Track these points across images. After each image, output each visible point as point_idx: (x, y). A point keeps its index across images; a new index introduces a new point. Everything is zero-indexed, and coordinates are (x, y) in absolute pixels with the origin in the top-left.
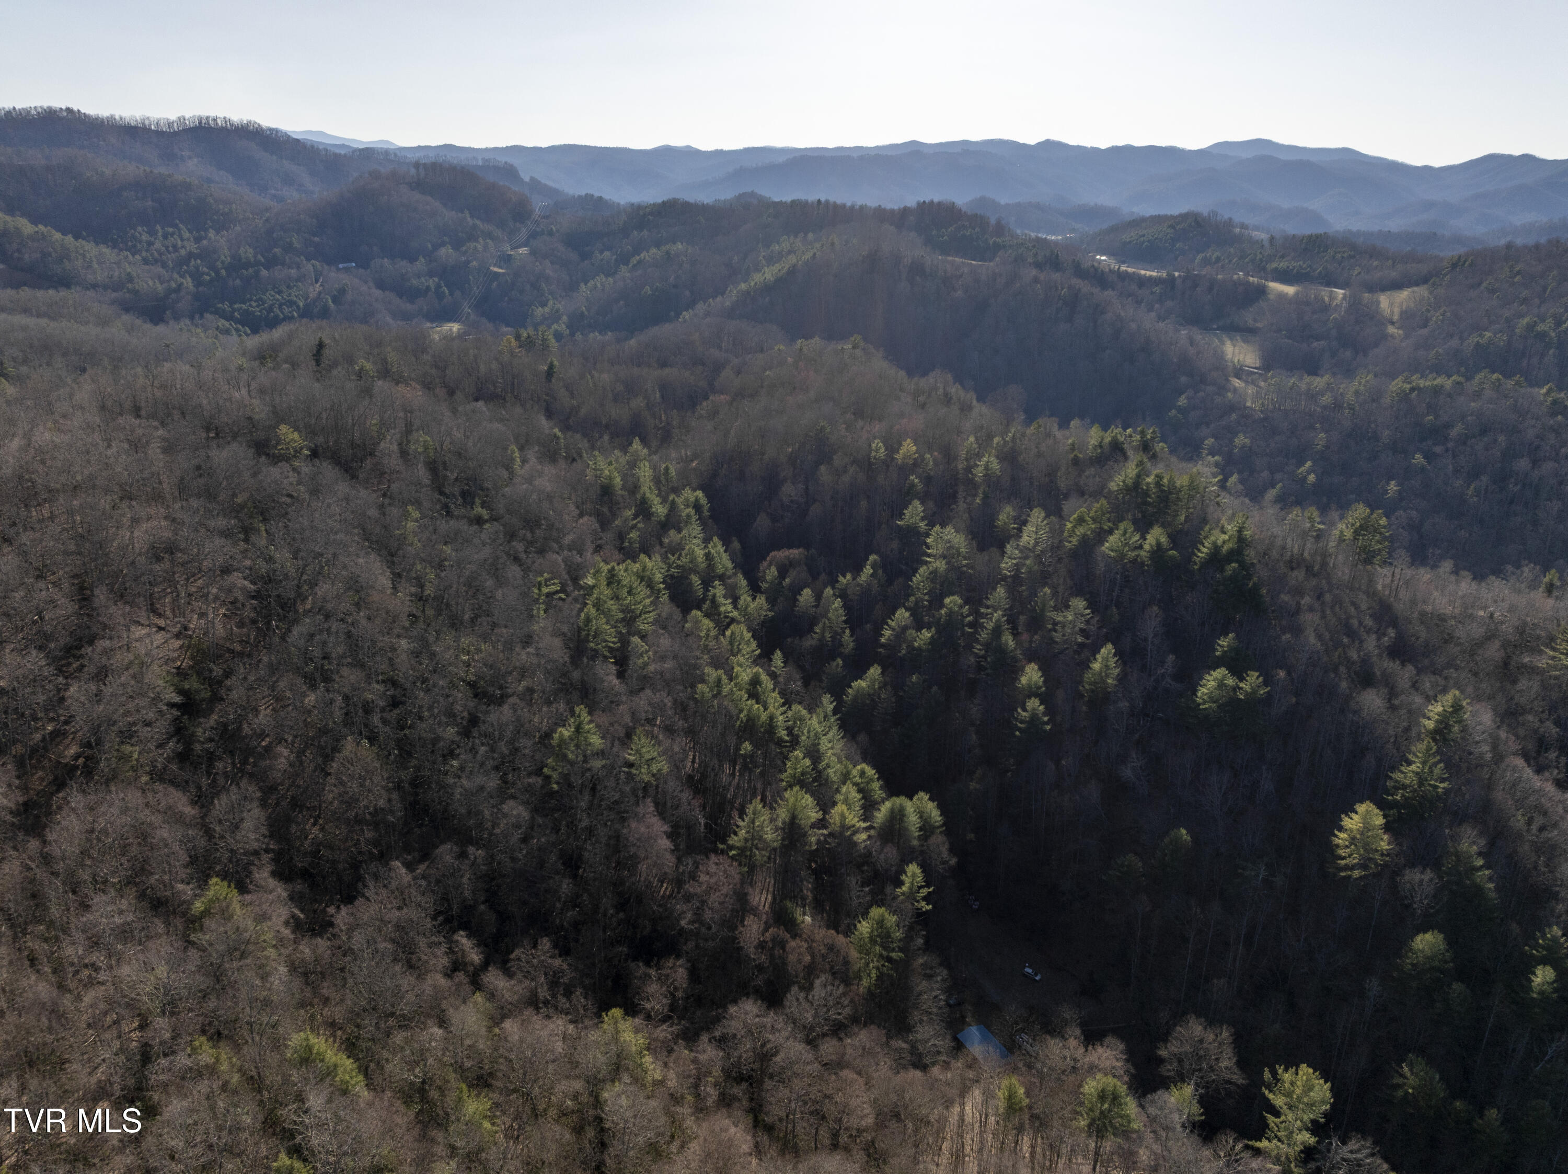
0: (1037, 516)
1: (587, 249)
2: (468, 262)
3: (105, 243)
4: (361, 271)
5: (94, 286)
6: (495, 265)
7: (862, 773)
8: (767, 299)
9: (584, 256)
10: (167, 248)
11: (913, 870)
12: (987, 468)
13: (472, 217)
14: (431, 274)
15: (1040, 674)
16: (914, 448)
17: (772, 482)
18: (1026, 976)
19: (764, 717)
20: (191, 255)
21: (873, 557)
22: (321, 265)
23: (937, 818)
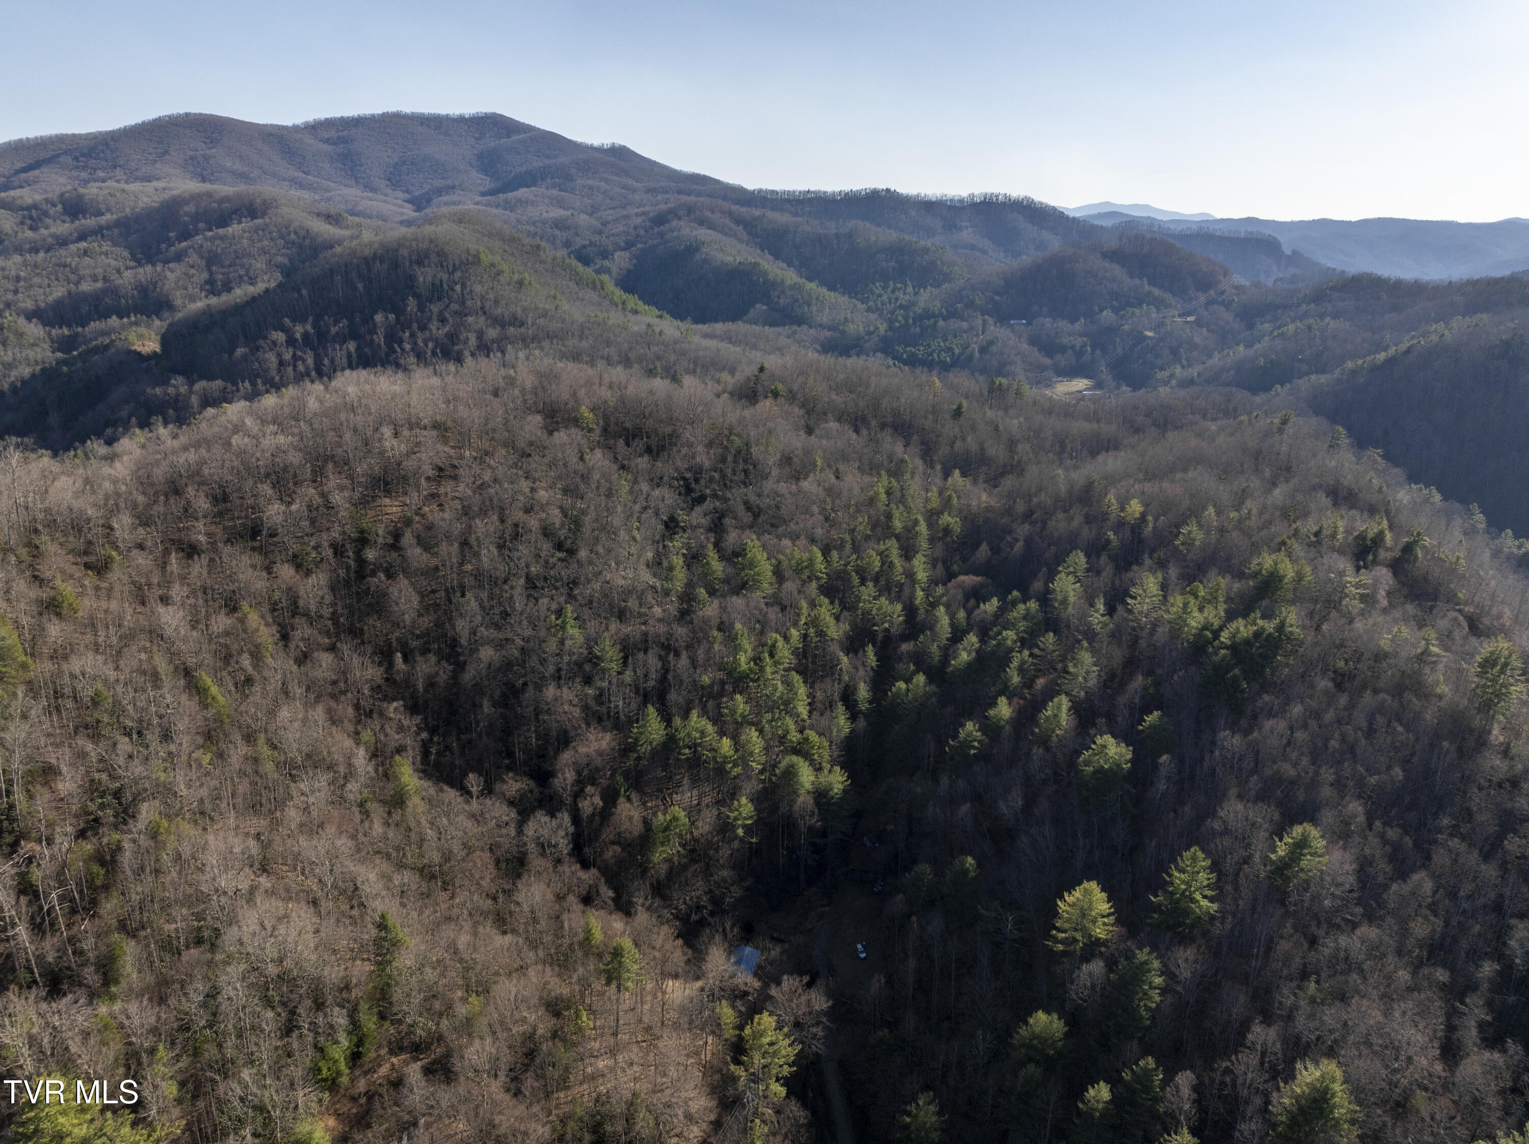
0: (1152, 580)
1: (1256, 319)
2: (1120, 326)
3: (849, 294)
4: (1023, 327)
10: (890, 299)
13: (1151, 283)
14: (1083, 335)
16: (1141, 509)
20: (901, 306)
22: (990, 320)
23: (837, 791)
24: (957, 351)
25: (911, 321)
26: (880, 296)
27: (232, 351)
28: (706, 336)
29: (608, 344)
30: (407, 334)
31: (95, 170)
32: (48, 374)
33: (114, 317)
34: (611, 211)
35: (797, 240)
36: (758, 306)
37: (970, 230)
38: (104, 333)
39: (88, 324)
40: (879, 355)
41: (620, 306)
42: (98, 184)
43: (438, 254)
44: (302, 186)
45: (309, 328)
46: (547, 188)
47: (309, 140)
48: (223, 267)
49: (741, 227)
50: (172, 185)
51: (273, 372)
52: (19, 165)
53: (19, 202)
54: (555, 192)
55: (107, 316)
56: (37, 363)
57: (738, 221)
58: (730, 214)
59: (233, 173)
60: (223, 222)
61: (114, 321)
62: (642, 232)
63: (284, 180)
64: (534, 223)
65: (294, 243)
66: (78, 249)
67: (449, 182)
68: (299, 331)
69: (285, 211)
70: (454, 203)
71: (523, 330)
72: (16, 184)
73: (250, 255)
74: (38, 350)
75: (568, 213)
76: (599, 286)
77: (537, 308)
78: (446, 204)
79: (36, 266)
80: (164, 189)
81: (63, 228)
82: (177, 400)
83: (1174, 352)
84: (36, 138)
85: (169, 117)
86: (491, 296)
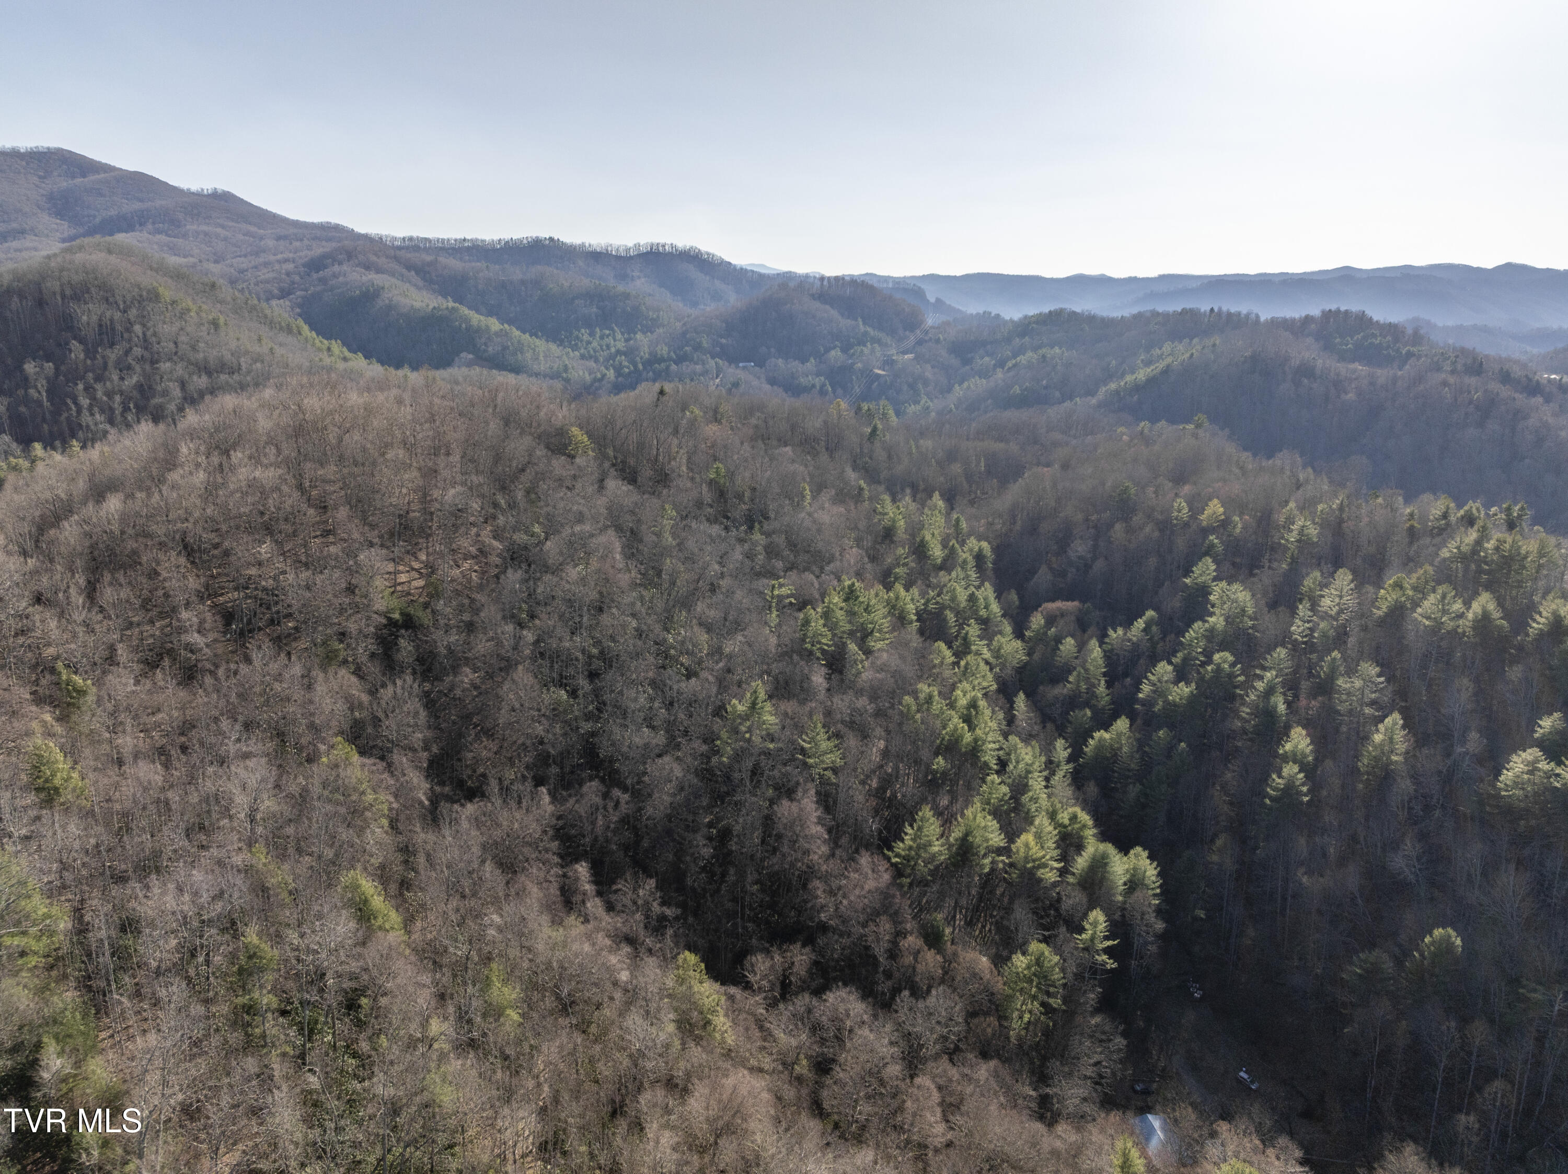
0: (1344, 578)
1: (969, 356)
2: (853, 364)
3: (554, 341)
4: (757, 369)
5: (537, 375)
6: (880, 368)
7: (1074, 818)
8: (1136, 398)
9: (967, 362)
10: (601, 346)
11: (1098, 917)
12: (1301, 532)
13: (864, 324)
14: (818, 374)
15: (1308, 740)
16: (1222, 510)
17: (1064, 540)
18: (1240, 1081)
19: (968, 737)
20: (618, 352)
21: (1150, 613)
22: (723, 363)
23: (1154, 878)
25: (640, 367)
26: (589, 343)
34: (242, 259)
35: (480, 287)
36: (464, 355)
37: (643, 280)
41: (327, 351)
43: (100, 288)
46: (150, 233)
49: (413, 273)
54: (162, 238)
57: (409, 267)
62: (297, 278)
67: (14, 225)
71: (237, 376)
75: (191, 260)
76: (296, 330)
77: (247, 352)
83: (912, 386)
86: (183, 338)
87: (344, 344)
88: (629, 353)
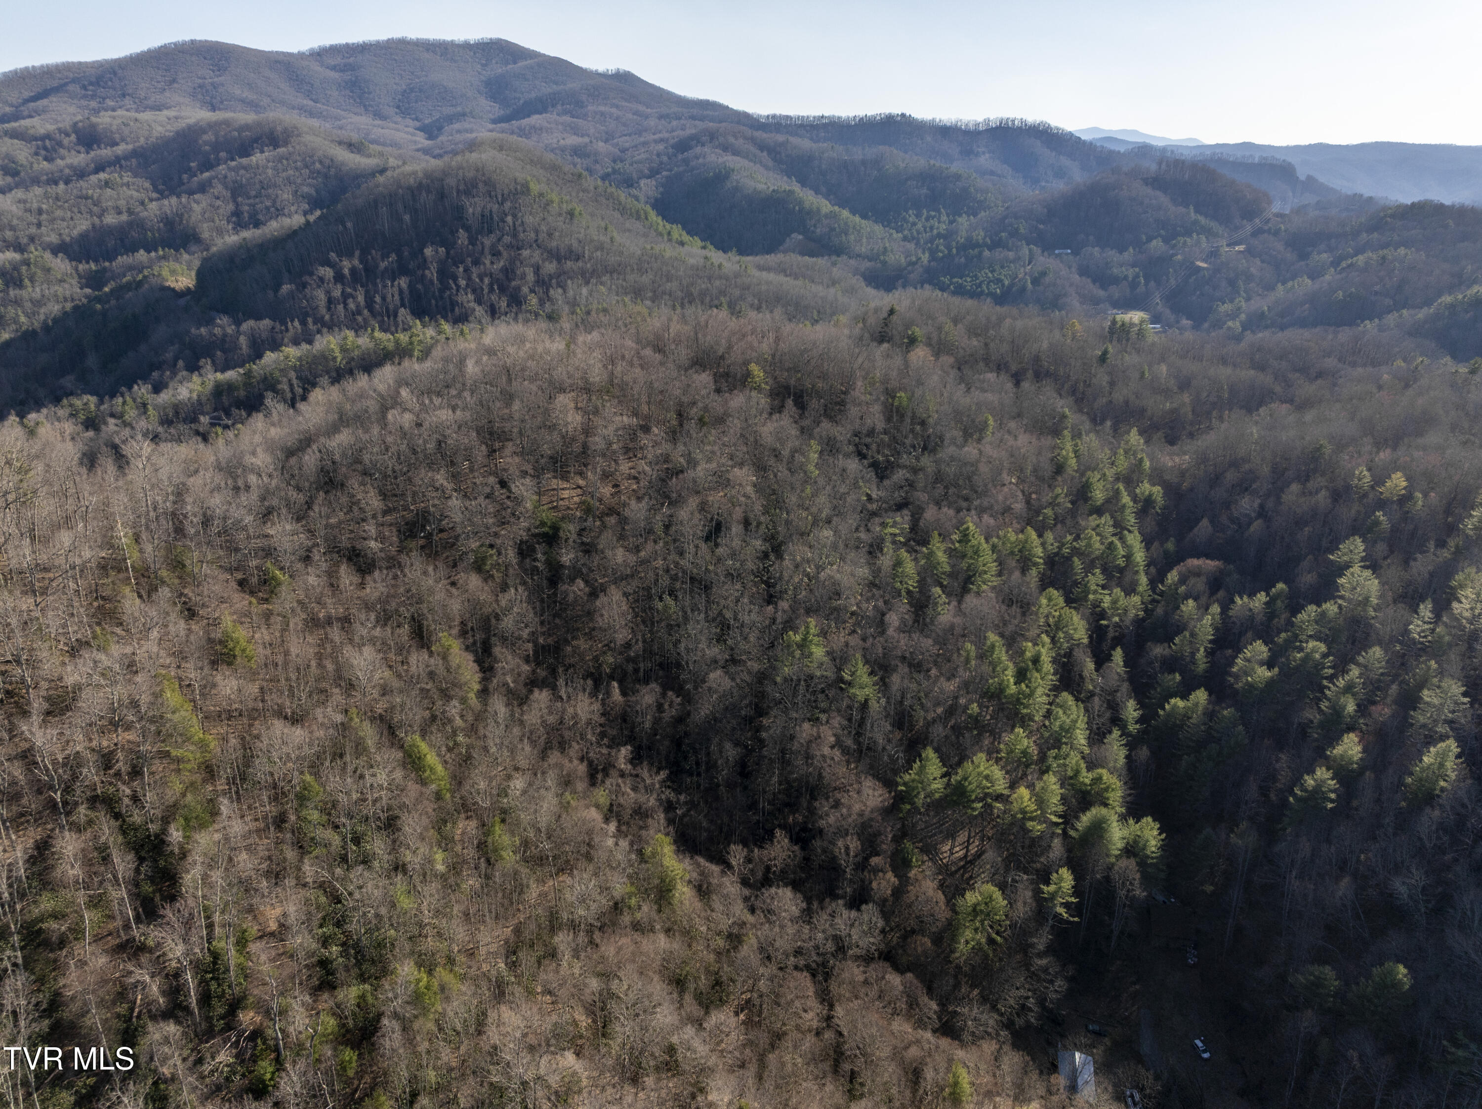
1: (1308, 250)
2: (1173, 255)
3: (881, 222)
4: (1071, 257)
5: (859, 256)
6: (1204, 261)
10: (925, 228)
11: (1067, 875)
13: (1196, 211)
14: (1134, 265)
16: (1404, 484)
20: (939, 235)
21: (1281, 586)
22: (1037, 250)
23: (1153, 849)
24: (1006, 283)
25: (954, 251)
26: (914, 224)
27: (277, 287)
28: (761, 268)
29: (669, 279)
30: (461, 269)
31: (104, 99)
32: (80, 312)
33: (142, 252)
34: (627, 138)
35: (824, 166)
36: (794, 235)
37: (987, 155)
38: (131, 268)
39: (115, 258)
40: (927, 286)
41: (666, 237)
42: (110, 113)
43: (486, 183)
44: (311, 114)
45: (356, 262)
46: (558, 115)
47: (316, 67)
48: (249, 198)
49: (765, 154)
50: (183, 114)
51: (323, 311)
52: (27, 94)
53: (32, 132)
54: (567, 119)
55: (133, 249)
56: (65, 300)
57: (762, 147)
58: (753, 140)
59: (243, 101)
60: (245, 150)
61: (142, 255)
62: (665, 159)
63: (293, 108)
64: (552, 150)
65: (319, 172)
66: (100, 180)
67: (459, 109)
68: (346, 265)
69: (308, 138)
70: (466, 131)
71: (580, 264)
72: (26, 113)
73: (275, 186)
74: (66, 286)
75: (586, 140)
76: (643, 216)
77: (592, 241)
78: (459, 131)
79: (57, 199)
80: (176, 118)
81: (79, 159)
82: (223, 341)
83: (1232, 283)
84: (42, 66)
85: (175, 44)
86: (544, 228)
87: (684, 228)
88: (947, 236)
